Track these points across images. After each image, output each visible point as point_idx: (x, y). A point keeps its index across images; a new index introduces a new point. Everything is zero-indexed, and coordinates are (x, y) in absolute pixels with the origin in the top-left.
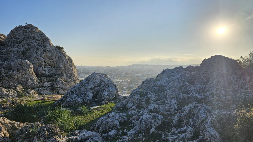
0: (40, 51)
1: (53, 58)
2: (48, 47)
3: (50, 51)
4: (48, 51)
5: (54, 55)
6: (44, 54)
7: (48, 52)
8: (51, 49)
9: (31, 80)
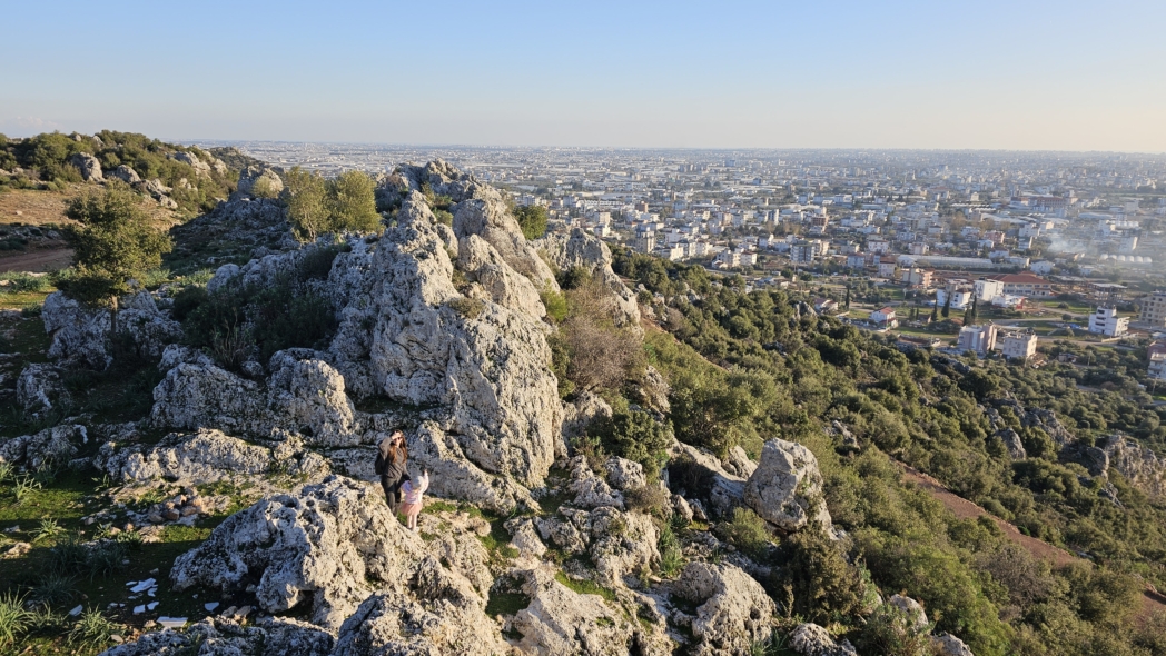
0: (392, 323)
1: (432, 345)
2: (416, 309)
3: (420, 323)
4: (418, 323)
5: (434, 337)
6: (403, 333)
7: (416, 327)
8: (424, 316)
9: (332, 421)
